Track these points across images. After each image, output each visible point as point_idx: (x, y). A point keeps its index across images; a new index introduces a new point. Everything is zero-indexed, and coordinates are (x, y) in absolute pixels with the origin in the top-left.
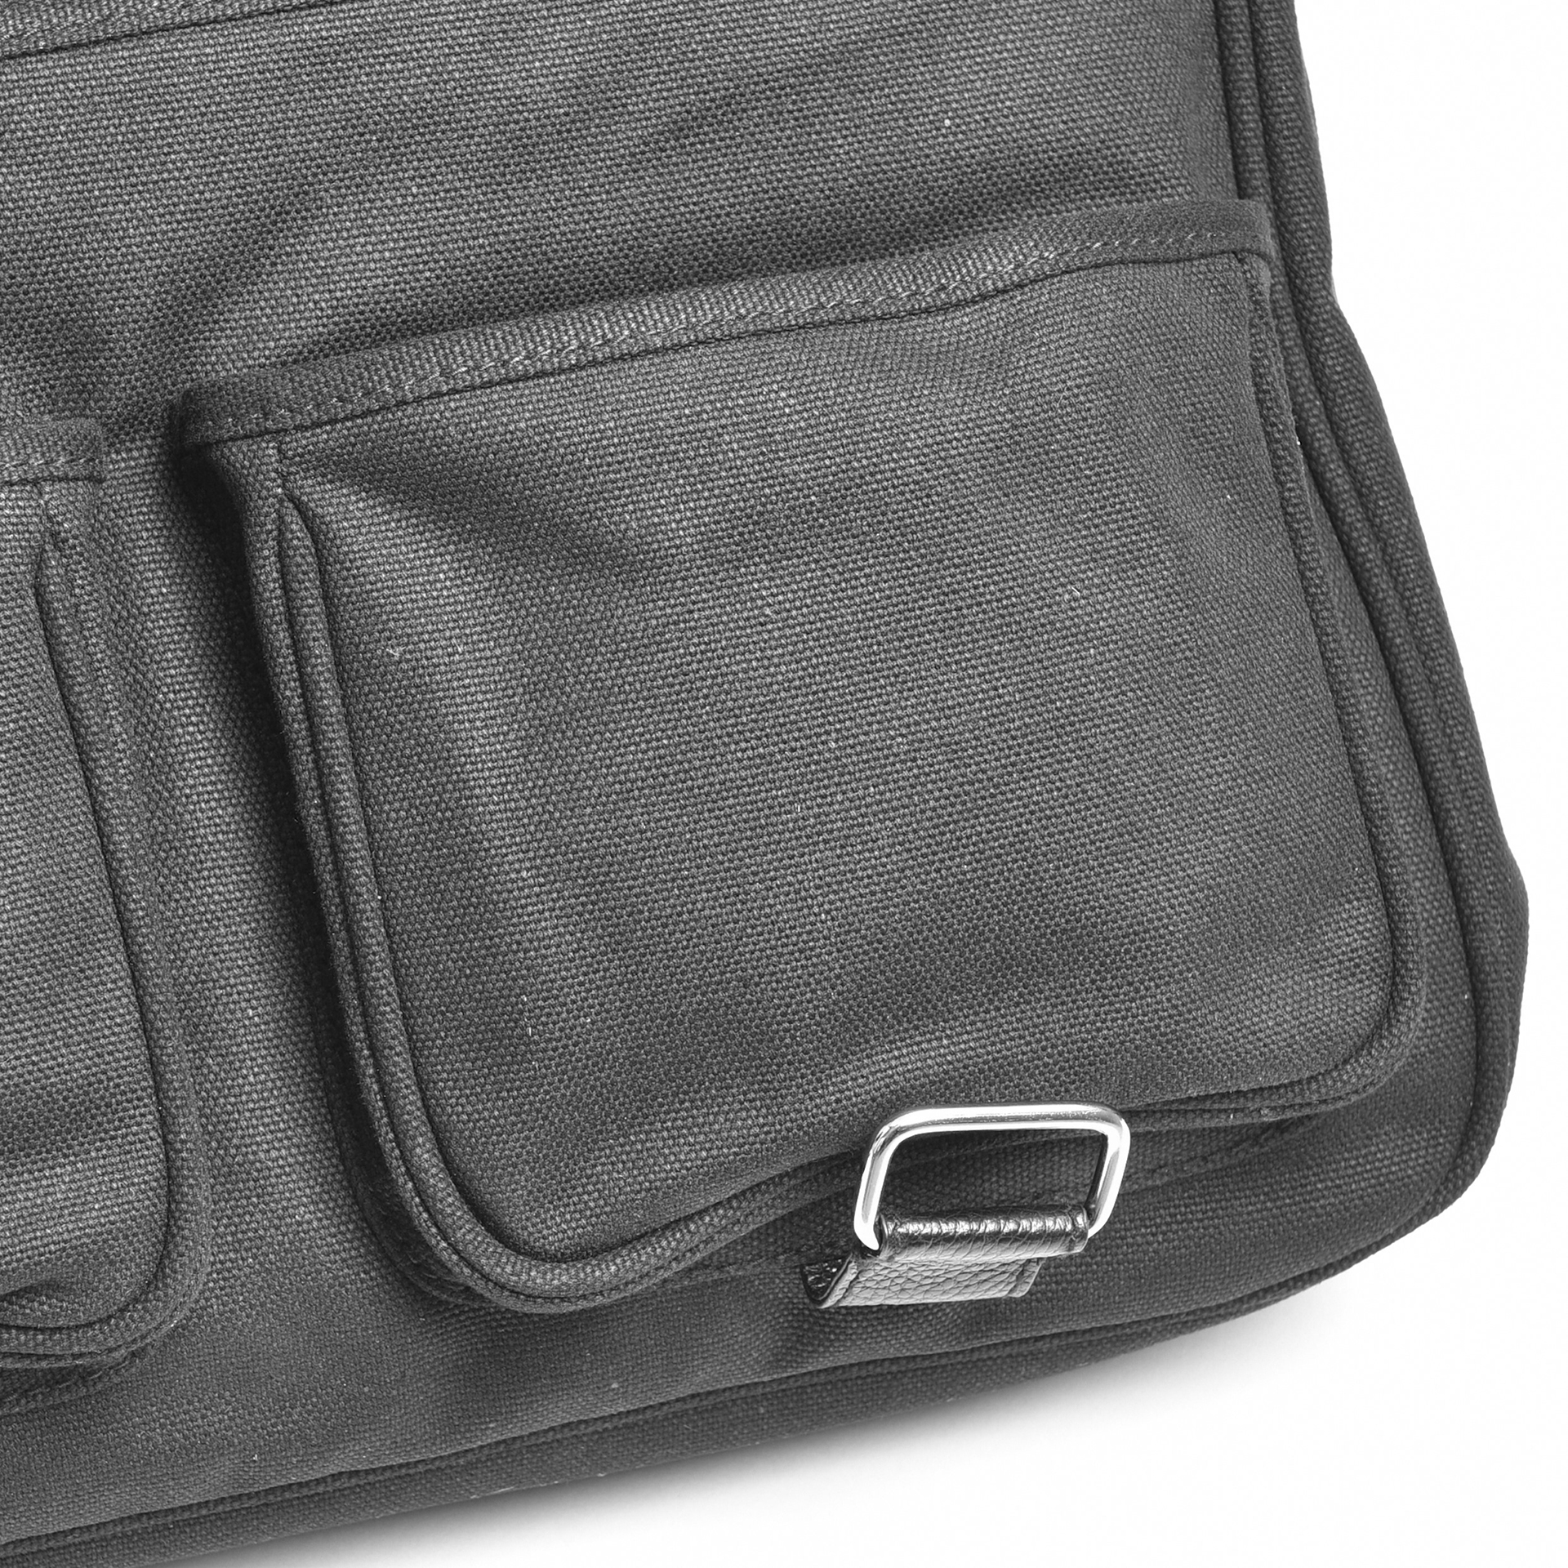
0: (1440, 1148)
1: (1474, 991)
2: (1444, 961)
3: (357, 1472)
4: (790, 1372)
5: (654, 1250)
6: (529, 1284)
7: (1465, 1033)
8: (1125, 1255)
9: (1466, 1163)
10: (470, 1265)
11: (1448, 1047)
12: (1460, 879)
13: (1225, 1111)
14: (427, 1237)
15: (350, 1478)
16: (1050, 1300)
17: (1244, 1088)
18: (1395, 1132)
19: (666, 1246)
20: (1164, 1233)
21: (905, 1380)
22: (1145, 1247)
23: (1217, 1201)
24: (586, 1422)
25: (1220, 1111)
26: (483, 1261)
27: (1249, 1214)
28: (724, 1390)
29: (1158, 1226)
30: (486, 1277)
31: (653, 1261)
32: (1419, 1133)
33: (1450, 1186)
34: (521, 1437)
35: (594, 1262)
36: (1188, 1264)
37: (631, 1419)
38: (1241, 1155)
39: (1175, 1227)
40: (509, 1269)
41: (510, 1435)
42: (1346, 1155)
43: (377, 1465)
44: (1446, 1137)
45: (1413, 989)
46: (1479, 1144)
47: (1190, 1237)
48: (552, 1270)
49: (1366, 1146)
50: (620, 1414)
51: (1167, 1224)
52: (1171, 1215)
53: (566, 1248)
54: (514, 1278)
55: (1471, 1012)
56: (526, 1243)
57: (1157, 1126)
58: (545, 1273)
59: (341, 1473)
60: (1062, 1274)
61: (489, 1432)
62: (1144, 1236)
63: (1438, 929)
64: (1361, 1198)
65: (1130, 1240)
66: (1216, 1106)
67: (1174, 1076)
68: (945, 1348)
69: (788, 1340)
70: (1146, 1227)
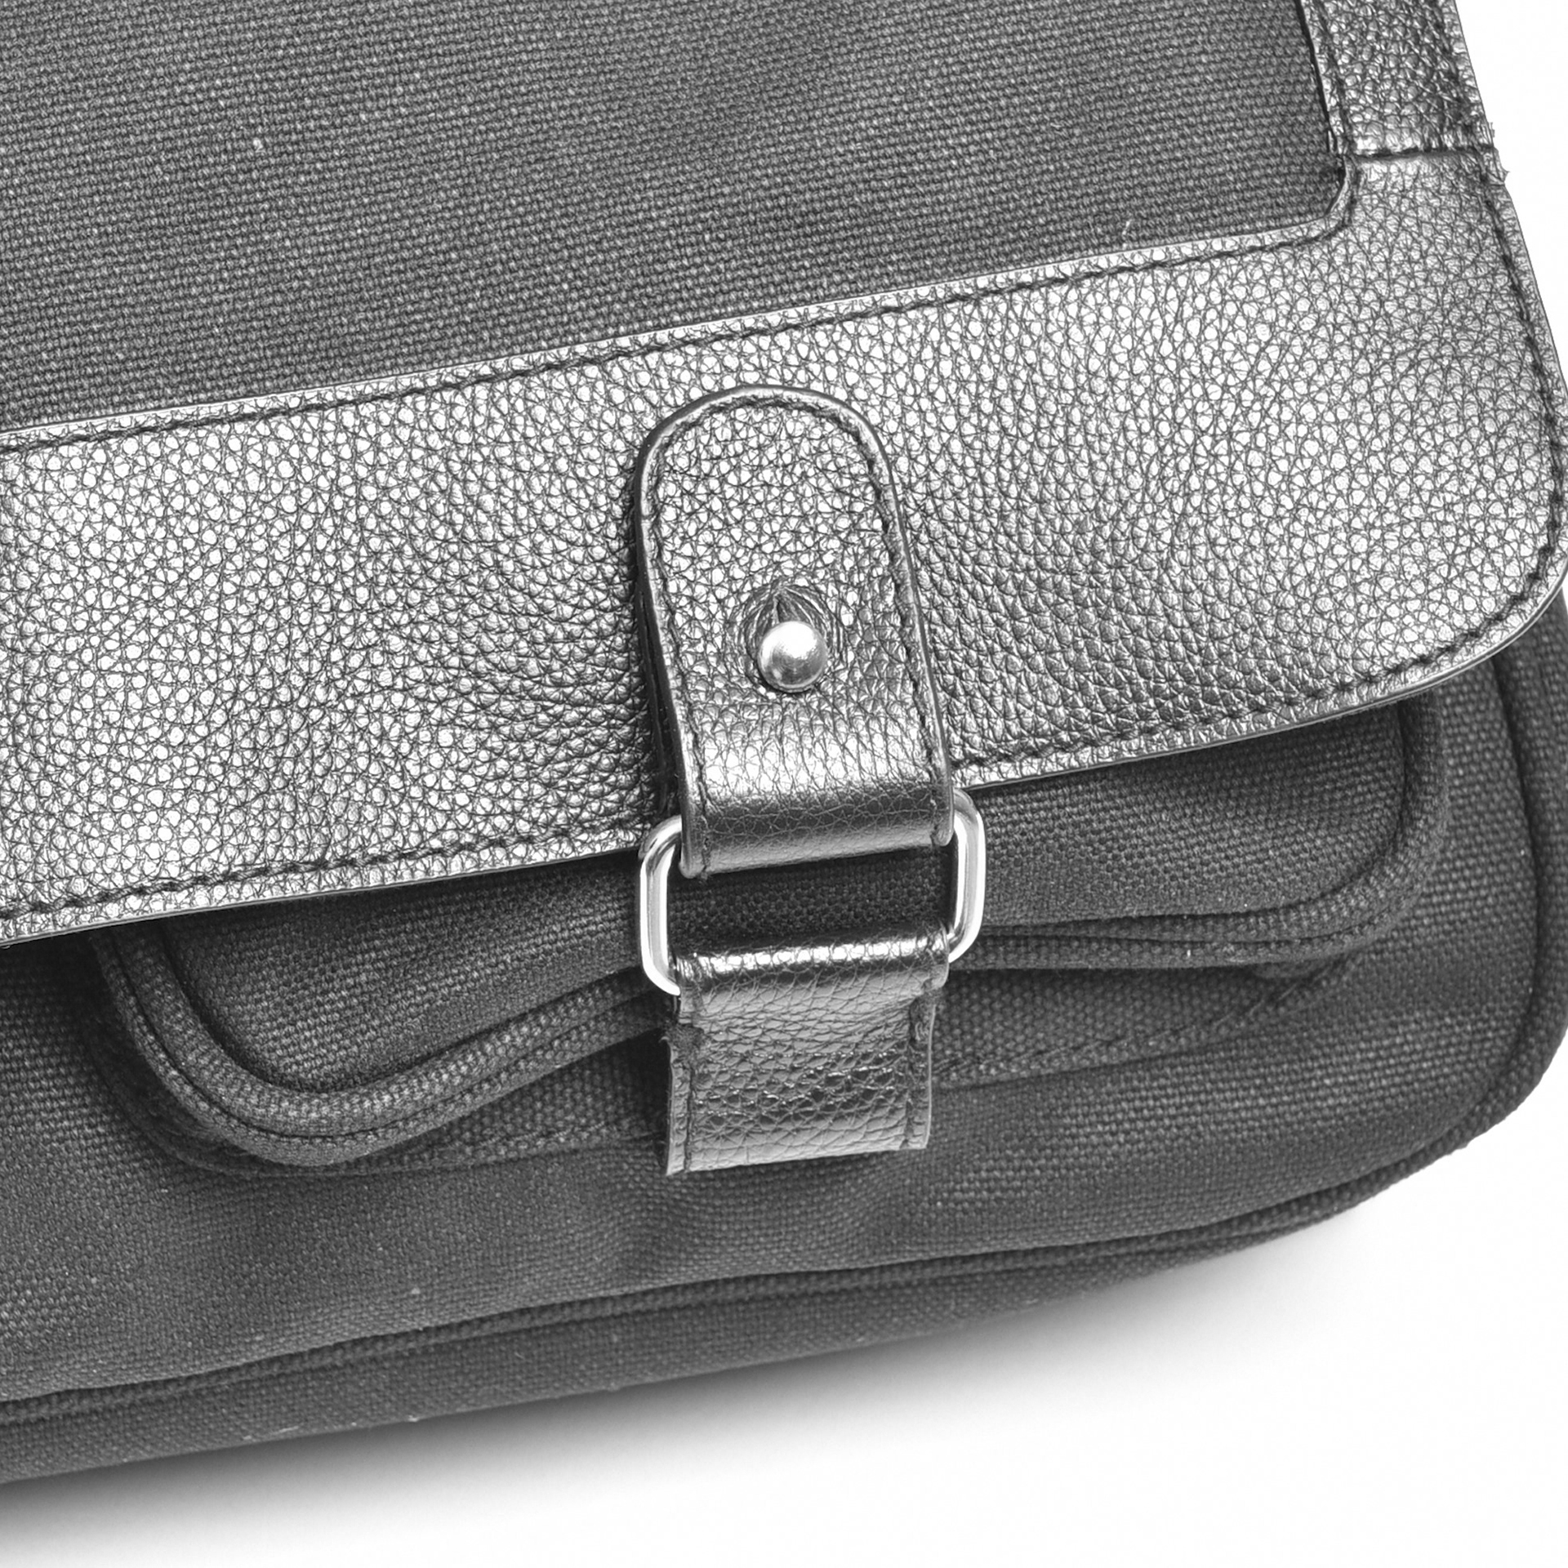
0: (1487, 1045)
1: (1534, 847)
2: (1492, 806)
3: (90, 1391)
4: (646, 1286)
5: (439, 1075)
6: (280, 1117)
7: (1521, 899)
8: (1076, 1158)
9: (1523, 1066)
10: (208, 1098)
11: (1497, 915)
12: (1516, 705)
13: (1181, 943)
14: (152, 1063)
15: (80, 1399)
16: (979, 1211)
17: (1200, 910)
18: (1428, 1019)
19: (454, 1072)
20: (1127, 1133)
21: (800, 1309)
22: (1102, 1149)
23: (1195, 1093)
24: (384, 1338)
25: (1172, 944)
26: (222, 1090)
27: (1235, 1111)
28: (563, 1305)
29: (1119, 1123)
30: (226, 1111)
31: (438, 1089)
32: (1460, 1024)
33: (1502, 1093)
34: (301, 1355)
35: (363, 1090)
36: (1156, 1171)
37: (443, 1338)
38: (1224, 1031)
39: (1140, 1125)
40: (254, 1100)
41: (283, 1351)
42: (1363, 1045)
43: (113, 1383)
44: (1496, 1030)
45: (1427, 808)
46: (1541, 1041)
47: (1159, 1139)
48: (309, 1101)
49: (1388, 1036)
50: (426, 1330)
51: (1132, 1121)
52: (1136, 1110)
53: (327, 1075)
54: (261, 1111)
55: (1531, 873)
56: (274, 1070)
57: (1094, 960)
58: (300, 1104)
59: (69, 1392)
60: (996, 1180)
61: (255, 1347)
62: (1100, 1134)
63: (1485, 767)
64: (1382, 1099)
65: (1083, 1140)
66: (1166, 935)
67: (1107, 887)
68: (844, 1264)
69: (641, 1242)
70: (1104, 1124)
